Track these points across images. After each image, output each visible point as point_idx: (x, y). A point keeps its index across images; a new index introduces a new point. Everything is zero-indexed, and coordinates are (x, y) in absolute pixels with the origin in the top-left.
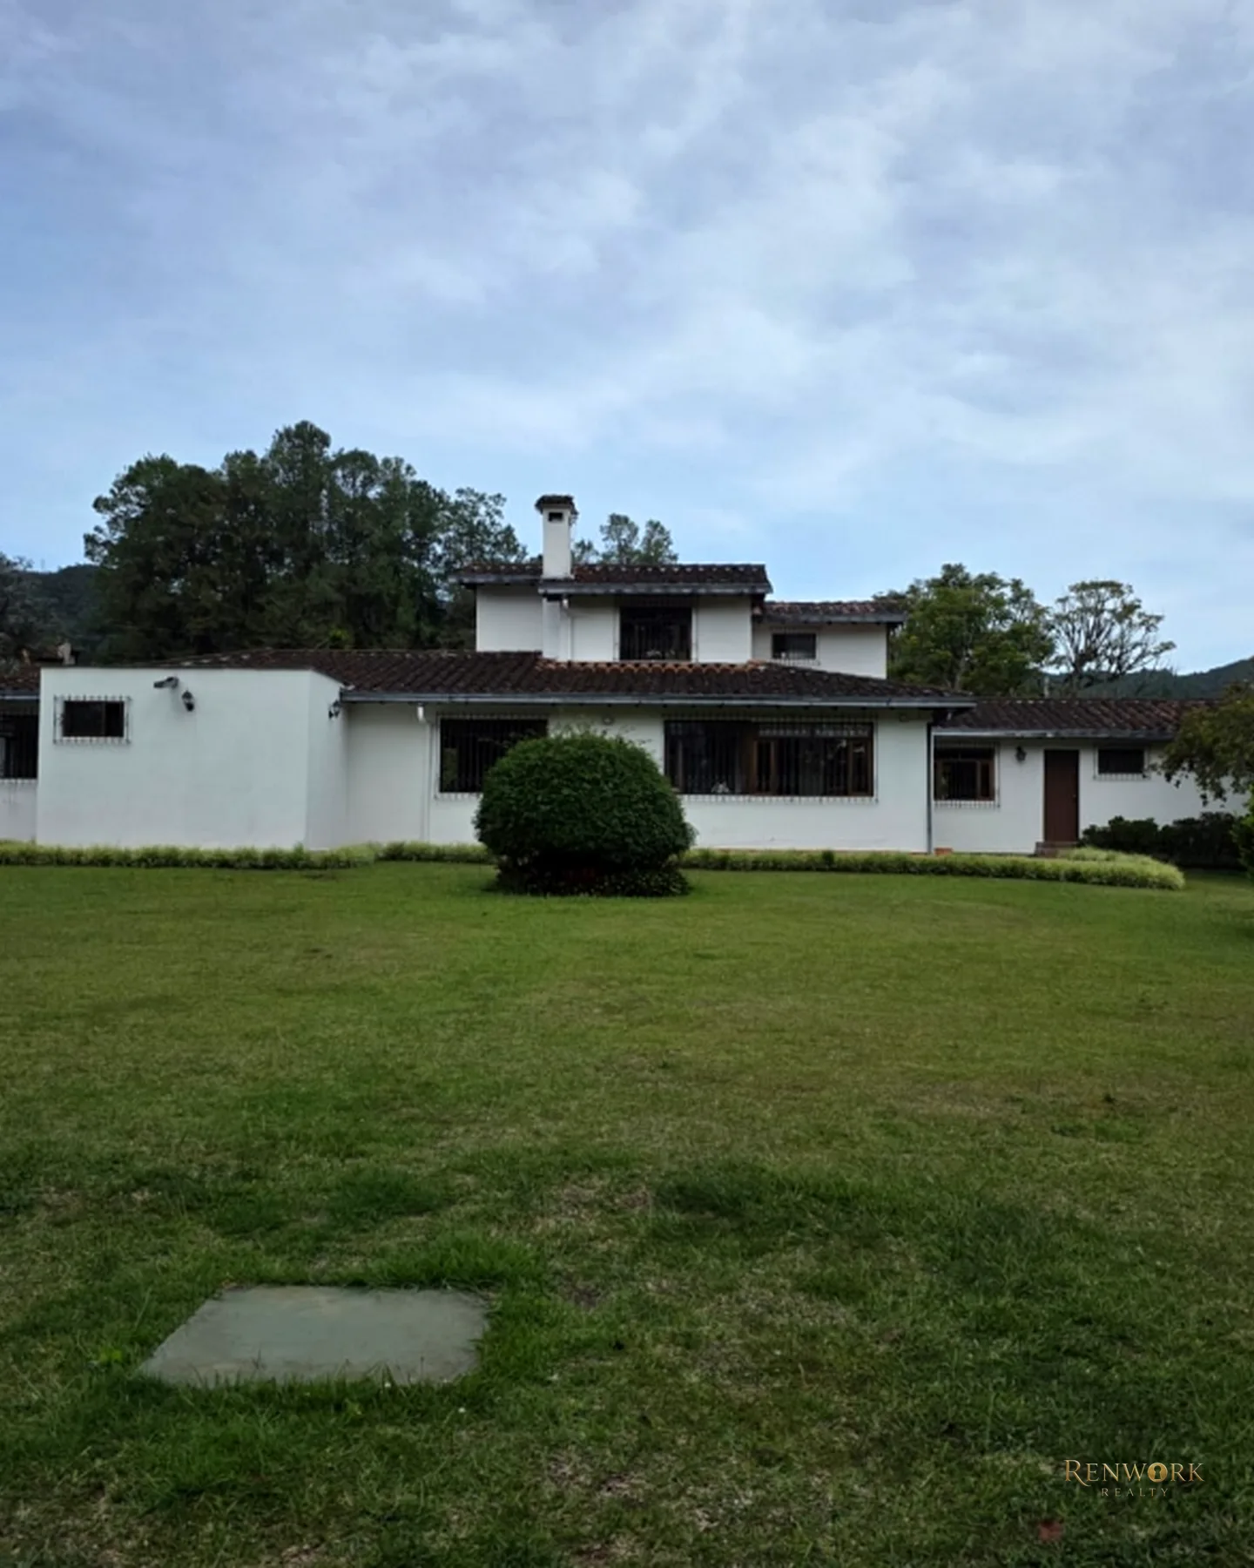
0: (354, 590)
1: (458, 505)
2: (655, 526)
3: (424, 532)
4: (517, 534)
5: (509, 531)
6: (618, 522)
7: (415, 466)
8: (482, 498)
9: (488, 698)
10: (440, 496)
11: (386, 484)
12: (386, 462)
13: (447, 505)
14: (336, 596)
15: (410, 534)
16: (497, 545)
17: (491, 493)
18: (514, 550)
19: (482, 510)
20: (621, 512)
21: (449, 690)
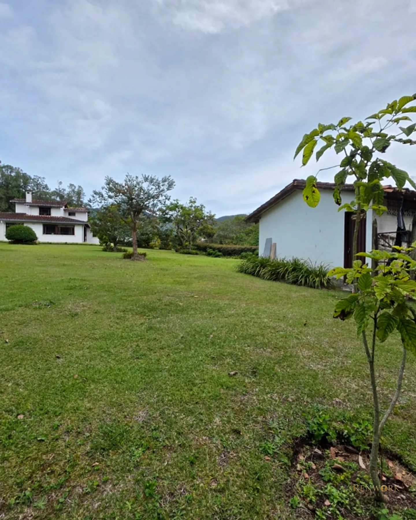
0: (8, 195)
1: (34, 179)
2: (80, 187)
3: (26, 184)
4: (48, 185)
5: (46, 186)
6: (71, 185)
7: (23, 170)
8: (40, 178)
9: (13, 220)
10: (30, 176)
11: (16, 173)
12: (16, 168)
13: (31, 178)
14: (3, 196)
15: (22, 184)
16: (44, 188)
17: (42, 177)
18: (48, 189)
19: (40, 180)
20: (72, 183)
21: (7, 218)
